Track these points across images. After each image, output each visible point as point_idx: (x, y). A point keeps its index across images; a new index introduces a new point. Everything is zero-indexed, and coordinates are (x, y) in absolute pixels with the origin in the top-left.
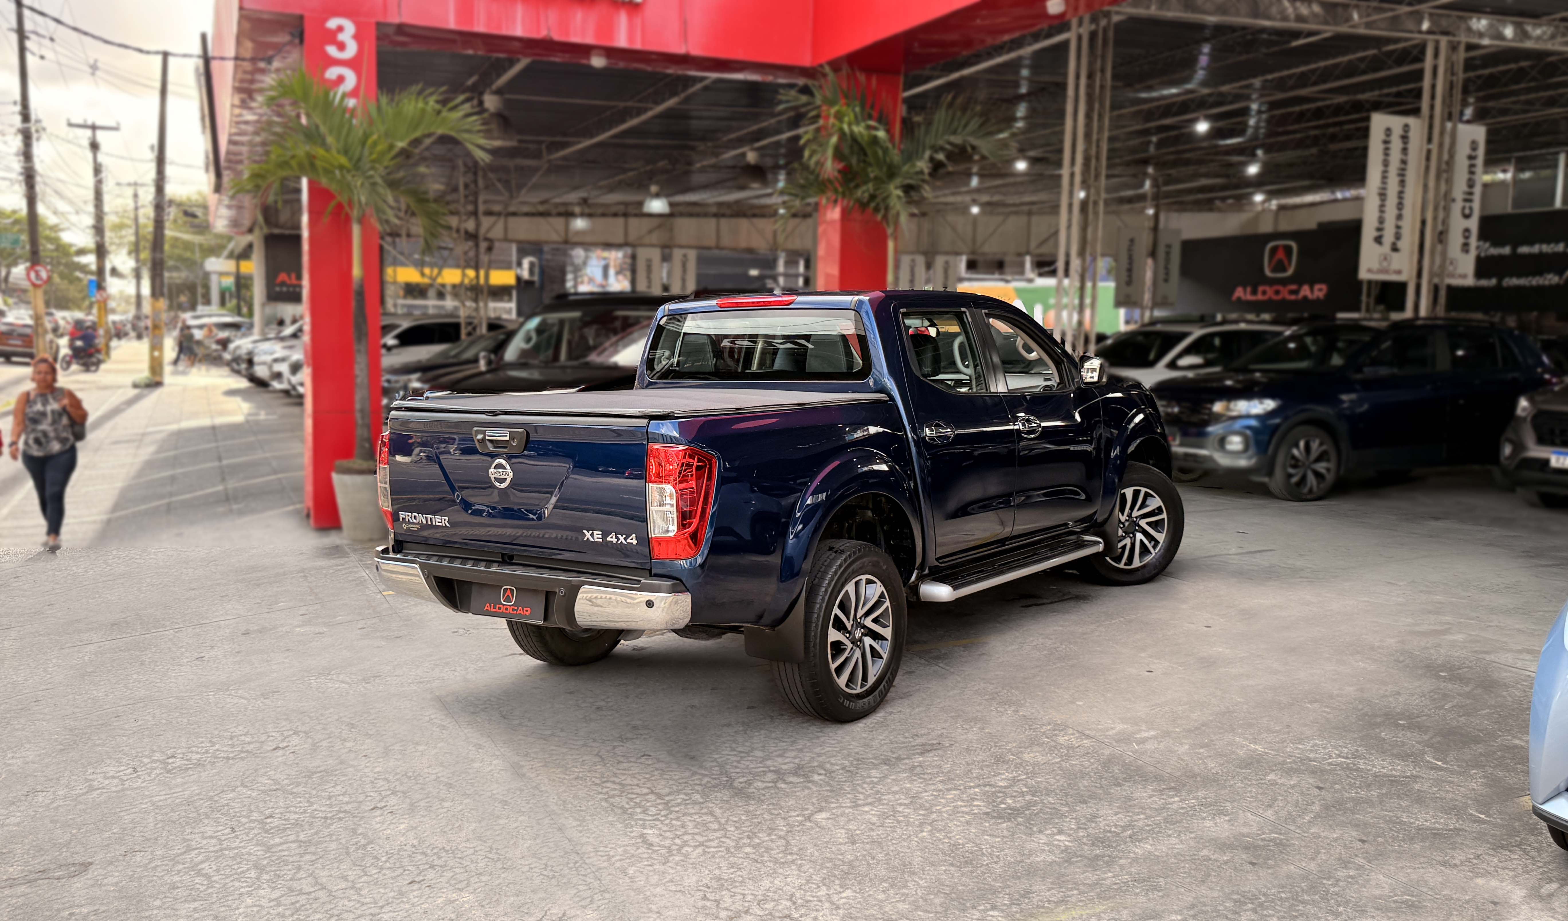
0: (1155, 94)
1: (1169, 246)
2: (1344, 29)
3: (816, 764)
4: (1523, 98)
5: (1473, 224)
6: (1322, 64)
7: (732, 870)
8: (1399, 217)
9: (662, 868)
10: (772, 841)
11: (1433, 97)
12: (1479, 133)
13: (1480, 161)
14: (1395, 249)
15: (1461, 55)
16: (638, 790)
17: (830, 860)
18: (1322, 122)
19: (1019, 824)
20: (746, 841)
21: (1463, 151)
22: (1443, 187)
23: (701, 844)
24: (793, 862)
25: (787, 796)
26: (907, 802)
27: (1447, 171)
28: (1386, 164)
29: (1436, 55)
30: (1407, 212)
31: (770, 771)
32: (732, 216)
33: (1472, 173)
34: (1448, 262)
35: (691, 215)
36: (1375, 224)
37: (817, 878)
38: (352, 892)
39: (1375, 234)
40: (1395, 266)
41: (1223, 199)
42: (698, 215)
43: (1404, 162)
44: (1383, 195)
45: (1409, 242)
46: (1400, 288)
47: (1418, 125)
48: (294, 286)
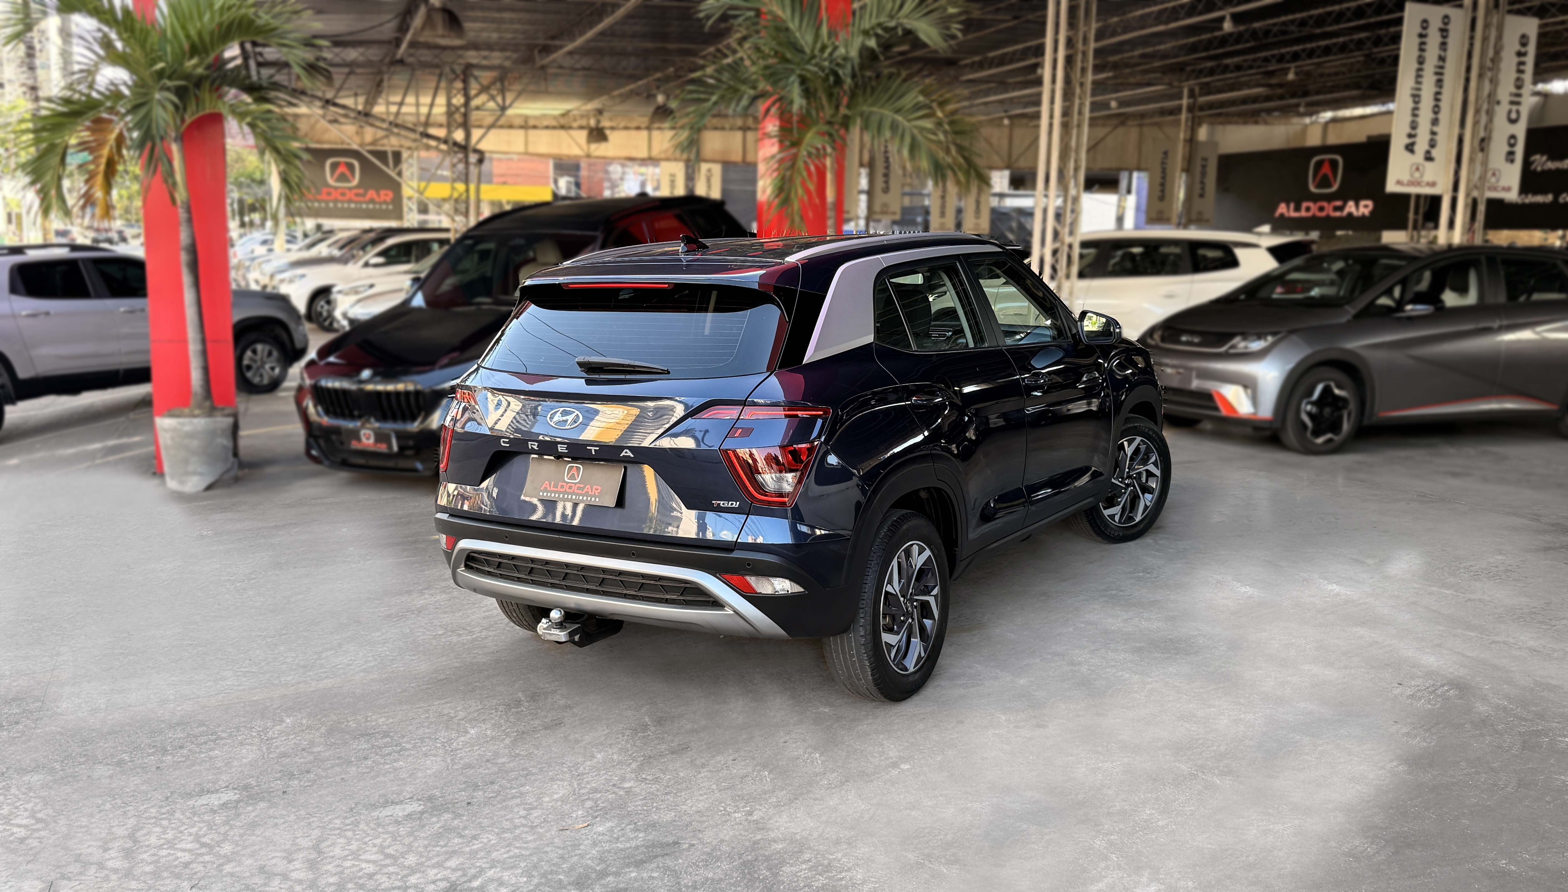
1: (1205, 159)
5: (1520, 130)
8: (1435, 122)
12: (1531, 26)
13: (1530, 60)
14: (1429, 158)
21: (1510, 46)
22: (1487, 87)
27: (1490, 69)
28: (1421, 61)
30: (1443, 116)
33: (1520, 71)
34: (1490, 174)
35: (715, 128)
36: (1408, 130)
39: (1408, 141)
40: (1428, 177)
41: (1269, 111)
42: (723, 128)
43: (1442, 59)
44: (1416, 98)
45: (1445, 151)
46: (1435, 202)
47: (1459, 18)
48: (313, 201)
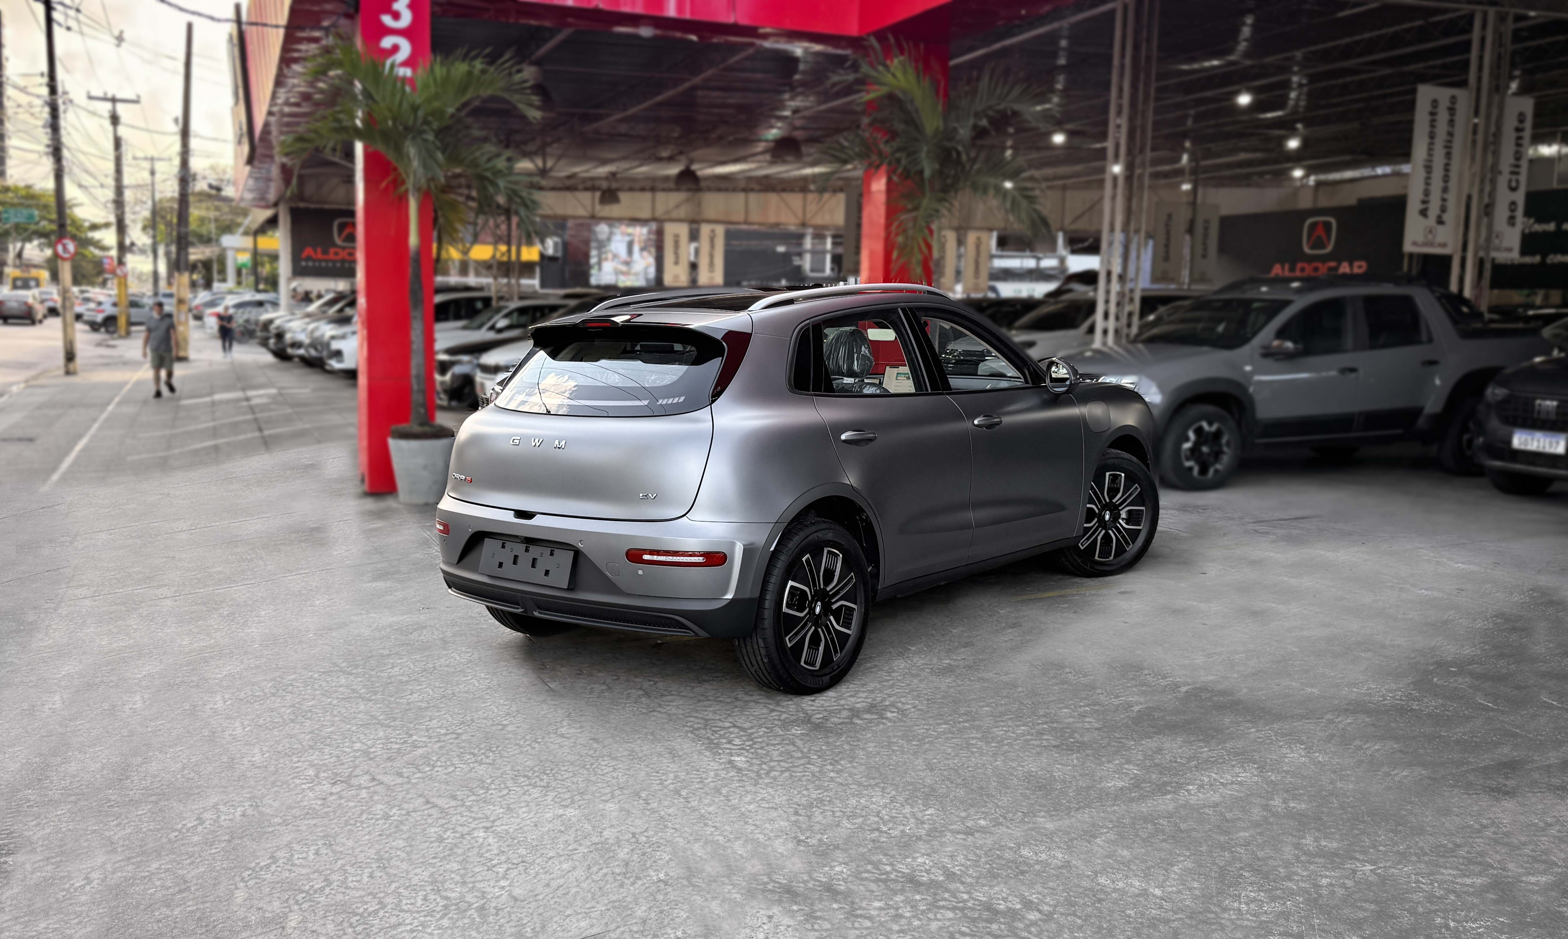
0: (1196, 66)
1: (1207, 222)
3: (887, 703)
5: (1520, 197)
6: (1367, 35)
7: (819, 791)
9: (753, 789)
10: (854, 767)
11: (1480, 69)
12: (1527, 105)
13: (1527, 134)
14: (1440, 222)
15: (1510, 26)
16: (721, 724)
17: (911, 784)
18: (1365, 95)
19: (1088, 755)
20: (830, 767)
21: (1510, 123)
22: (1490, 160)
23: (787, 770)
24: (876, 785)
25: (864, 730)
26: (978, 736)
27: (1493, 143)
28: (1432, 136)
29: (1484, 26)
30: (1453, 184)
31: (845, 709)
32: (761, 191)
33: (1519, 145)
34: (1494, 235)
35: (719, 190)
36: (1421, 197)
37: (901, 799)
38: (463, 809)
39: (1421, 206)
40: (1439, 239)
41: (1261, 174)
42: (726, 190)
43: (1450, 134)
44: (1428, 168)
45: (1453, 215)
47: (1465, 97)
48: (320, 261)
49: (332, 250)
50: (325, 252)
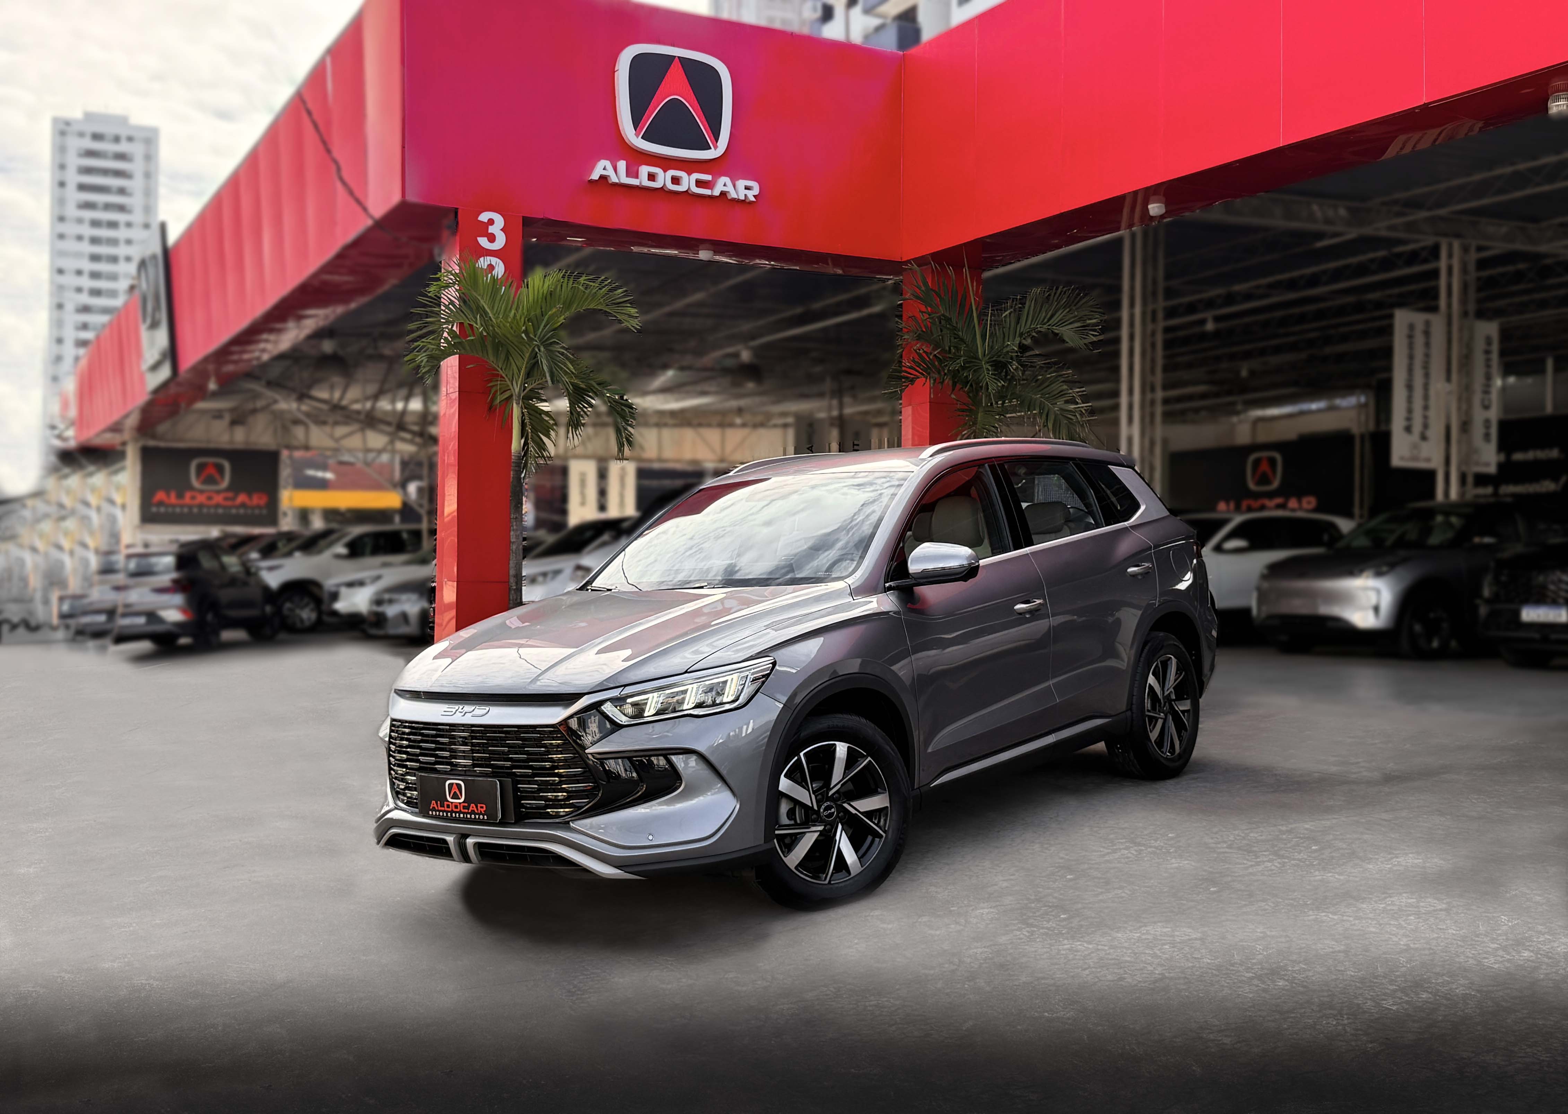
2: (1368, 231)
4: (1517, 300)
5: (1494, 415)
8: (1426, 408)
11: (1449, 295)
12: (1493, 329)
13: (1495, 356)
14: (1424, 437)
15: (1473, 256)
21: (1479, 345)
22: (1464, 380)
27: (1465, 365)
28: (1411, 357)
29: (1450, 256)
30: (1432, 403)
32: (675, 426)
33: (1489, 367)
34: (1473, 451)
36: (1405, 414)
39: (1405, 423)
40: (1424, 454)
43: (1427, 356)
44: (1410, 387)
45: (1436, 431)
46: (1430, 475)
47: (1437, 322)
48: (174, 506)
49: (188, 495)
50: (180, 496)
